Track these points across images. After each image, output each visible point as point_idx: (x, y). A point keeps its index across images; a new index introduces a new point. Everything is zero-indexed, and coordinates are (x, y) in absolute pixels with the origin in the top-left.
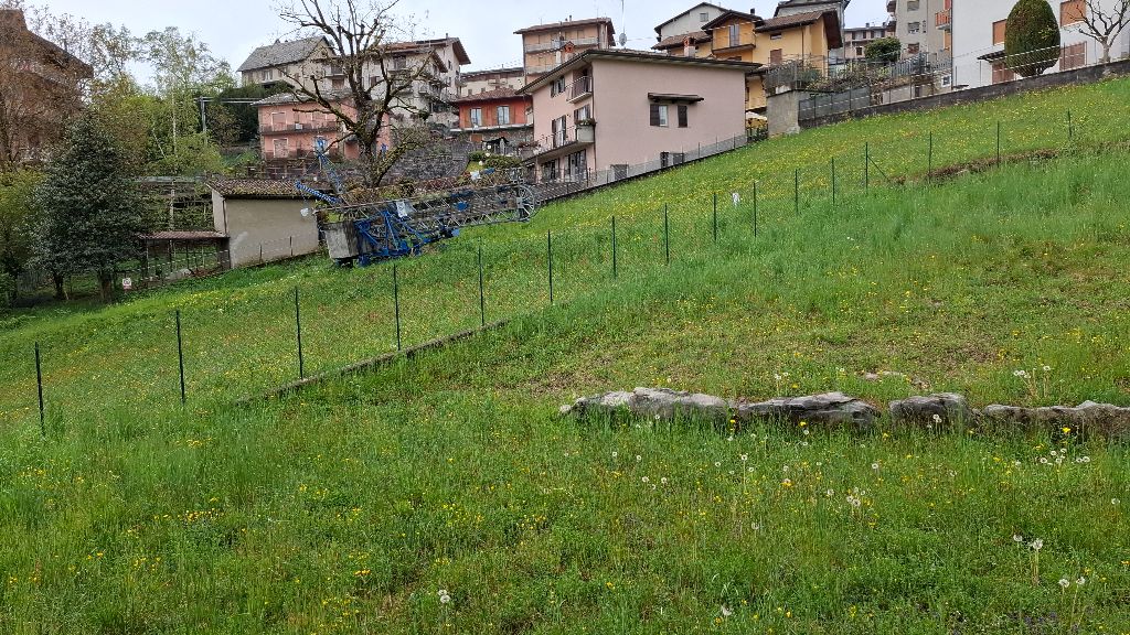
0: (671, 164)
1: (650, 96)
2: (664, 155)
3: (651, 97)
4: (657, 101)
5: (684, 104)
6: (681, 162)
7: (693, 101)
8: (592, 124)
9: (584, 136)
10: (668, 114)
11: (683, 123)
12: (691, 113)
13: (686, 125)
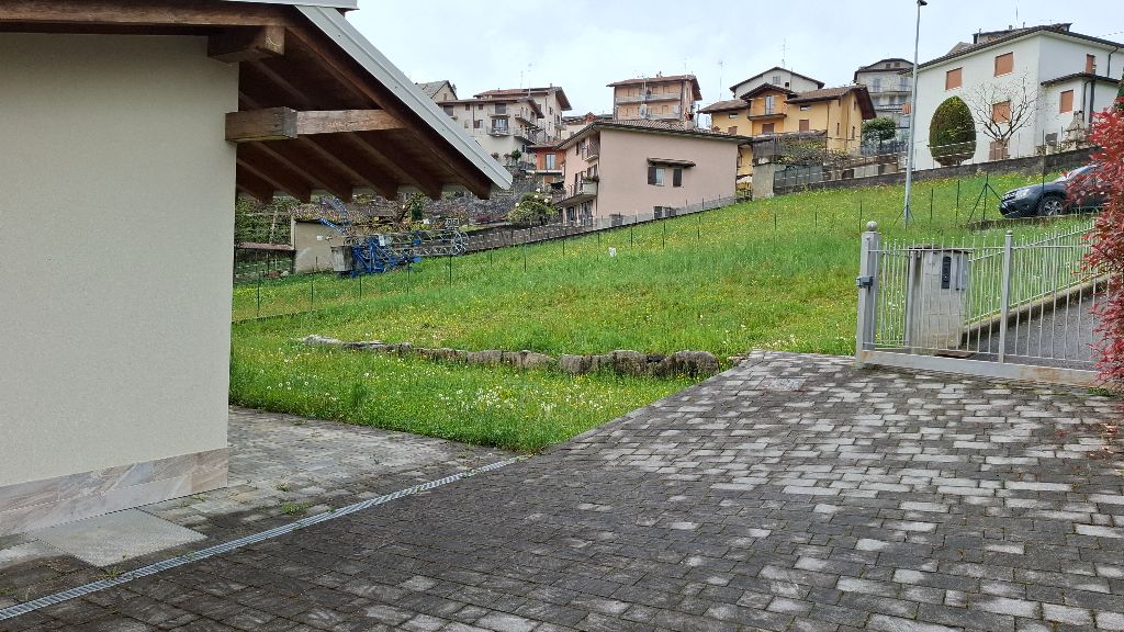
0: (663, 215)
1: (648, 160)
2: (658, 209)
3: (650, 162)
4: (654, 165)
5: (679, 169)
6: (672, 214)
7: (689, 166)
8: (596, 180)
9: (588, 189)
10: (665, 176)
11: (677, 183)
12: (685, 175)
13: (680, 185)
